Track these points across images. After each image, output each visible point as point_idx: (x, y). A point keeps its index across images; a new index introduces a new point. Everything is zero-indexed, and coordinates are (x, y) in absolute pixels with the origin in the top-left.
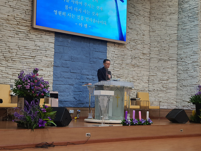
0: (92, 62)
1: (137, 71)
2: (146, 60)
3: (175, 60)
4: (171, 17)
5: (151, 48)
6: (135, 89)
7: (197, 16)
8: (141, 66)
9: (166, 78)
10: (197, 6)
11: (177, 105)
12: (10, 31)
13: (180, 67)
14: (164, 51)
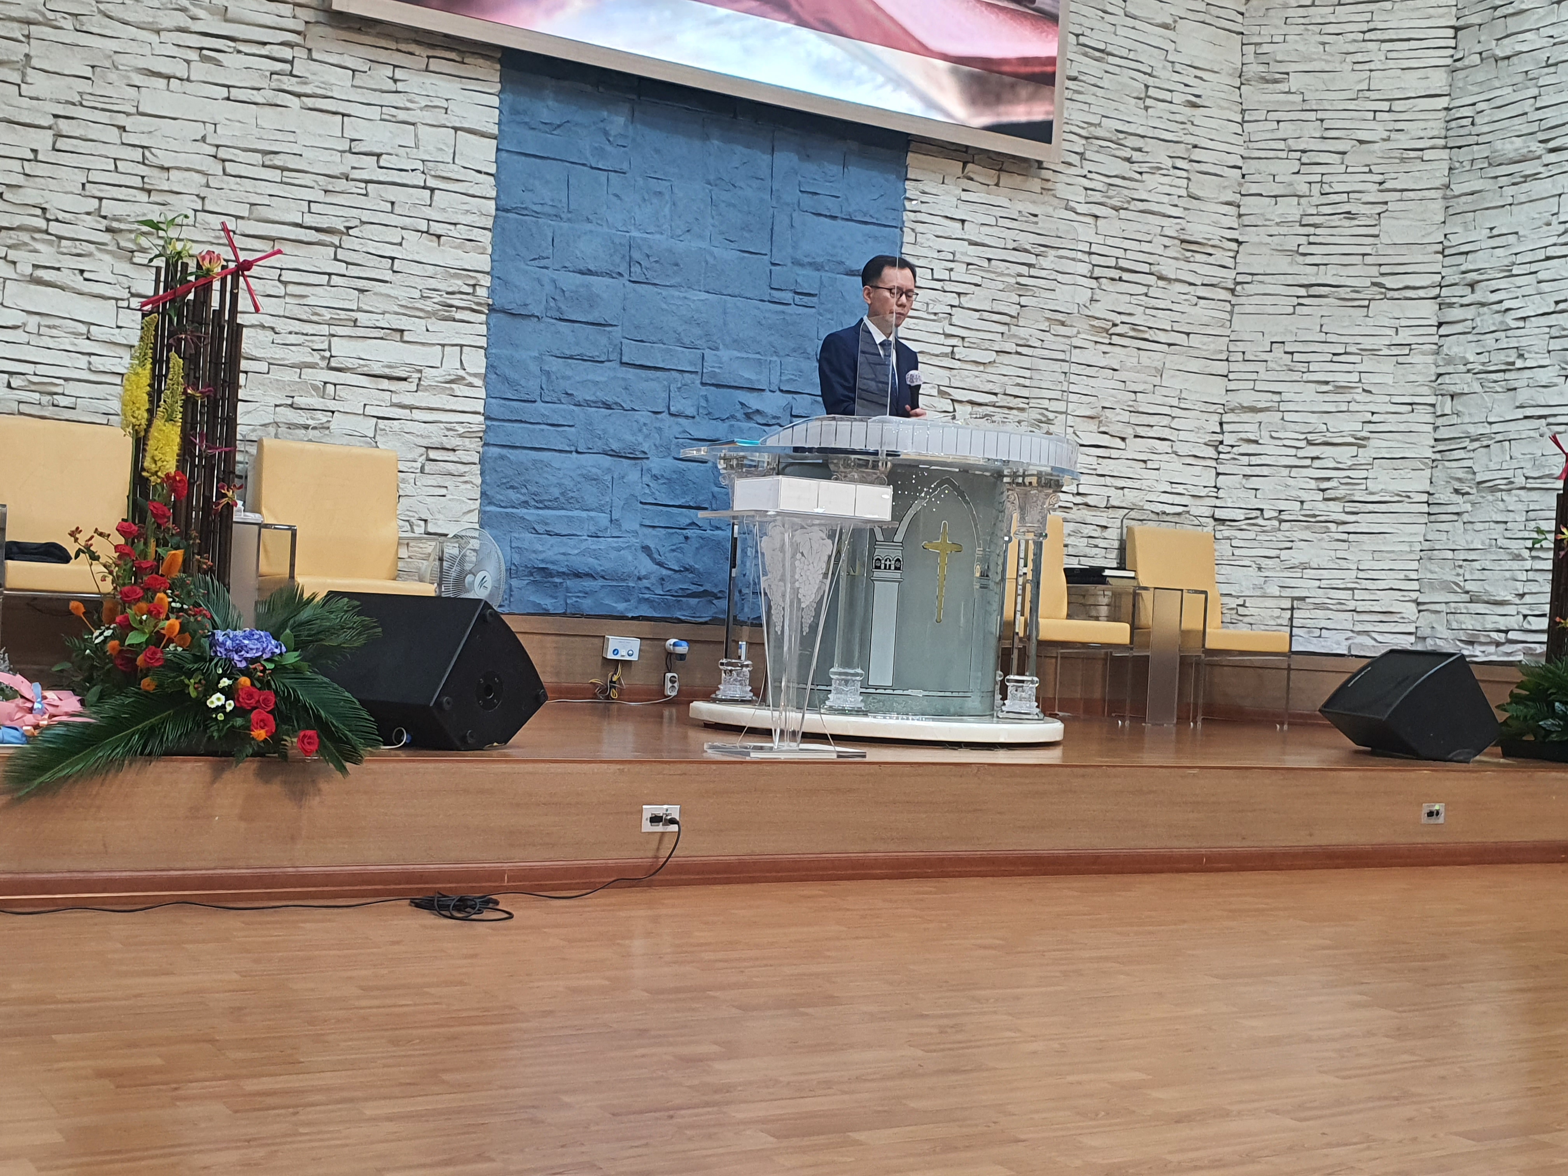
1: (1133, 369)
2: (1202, 292)
3: (1421, 293)
5: (1249, 205)
6: (1113, 502)
8: (1162, 337)
9: (1349, 426)
11: (1427, 632)
13: (1459, 344)
14: (1346, 223)
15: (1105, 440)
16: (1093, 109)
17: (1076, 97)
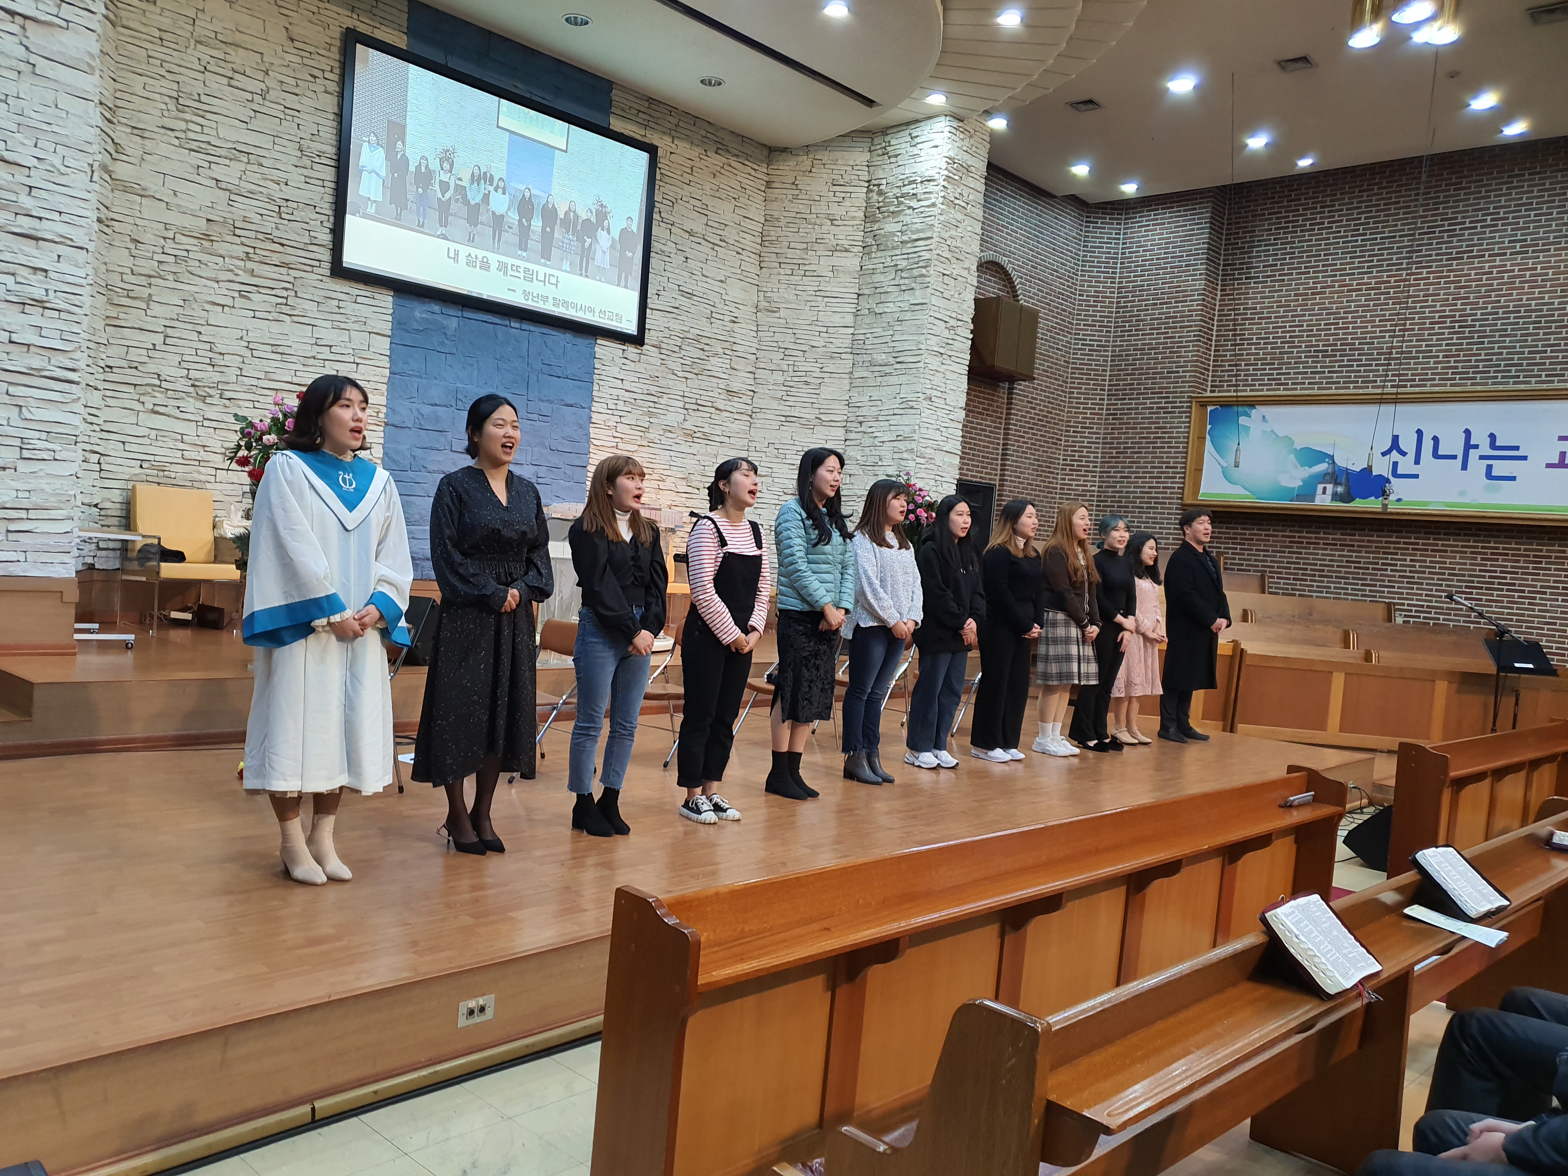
0: (535, 417)
1: (703, 454)
3: (838, 424)
4: (835, 261)
5: (760, 373)
7: (924, 271)
8: (717, 439)
10: (928, 234)
12: (218, 282)
13: (854, 450)
14: (805, 386)
15: (690, 490)
16: (686, 323)
17: (678, 317)
